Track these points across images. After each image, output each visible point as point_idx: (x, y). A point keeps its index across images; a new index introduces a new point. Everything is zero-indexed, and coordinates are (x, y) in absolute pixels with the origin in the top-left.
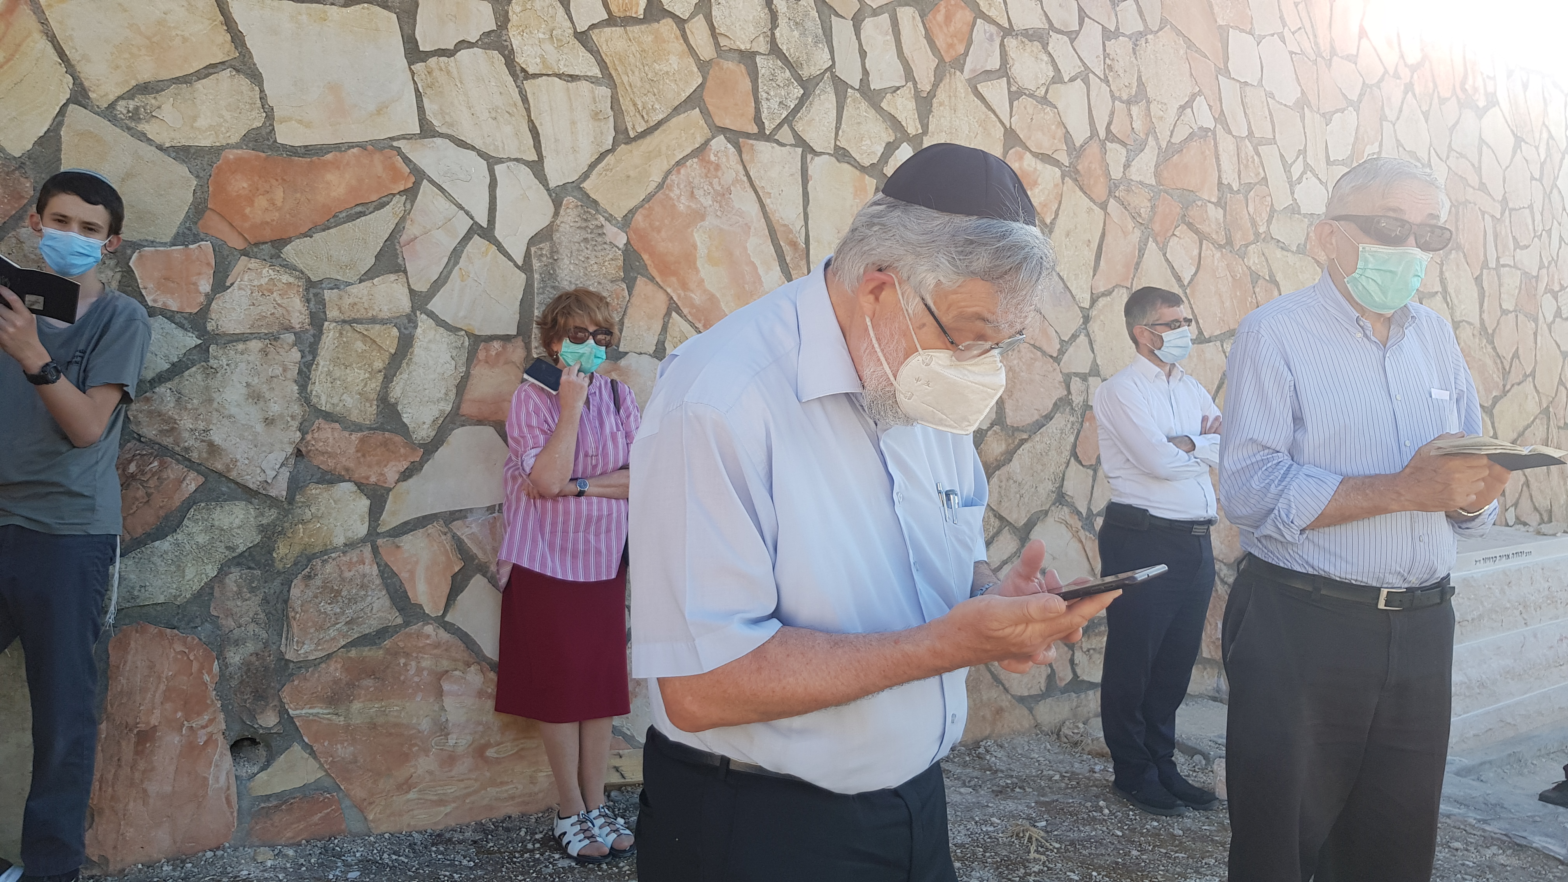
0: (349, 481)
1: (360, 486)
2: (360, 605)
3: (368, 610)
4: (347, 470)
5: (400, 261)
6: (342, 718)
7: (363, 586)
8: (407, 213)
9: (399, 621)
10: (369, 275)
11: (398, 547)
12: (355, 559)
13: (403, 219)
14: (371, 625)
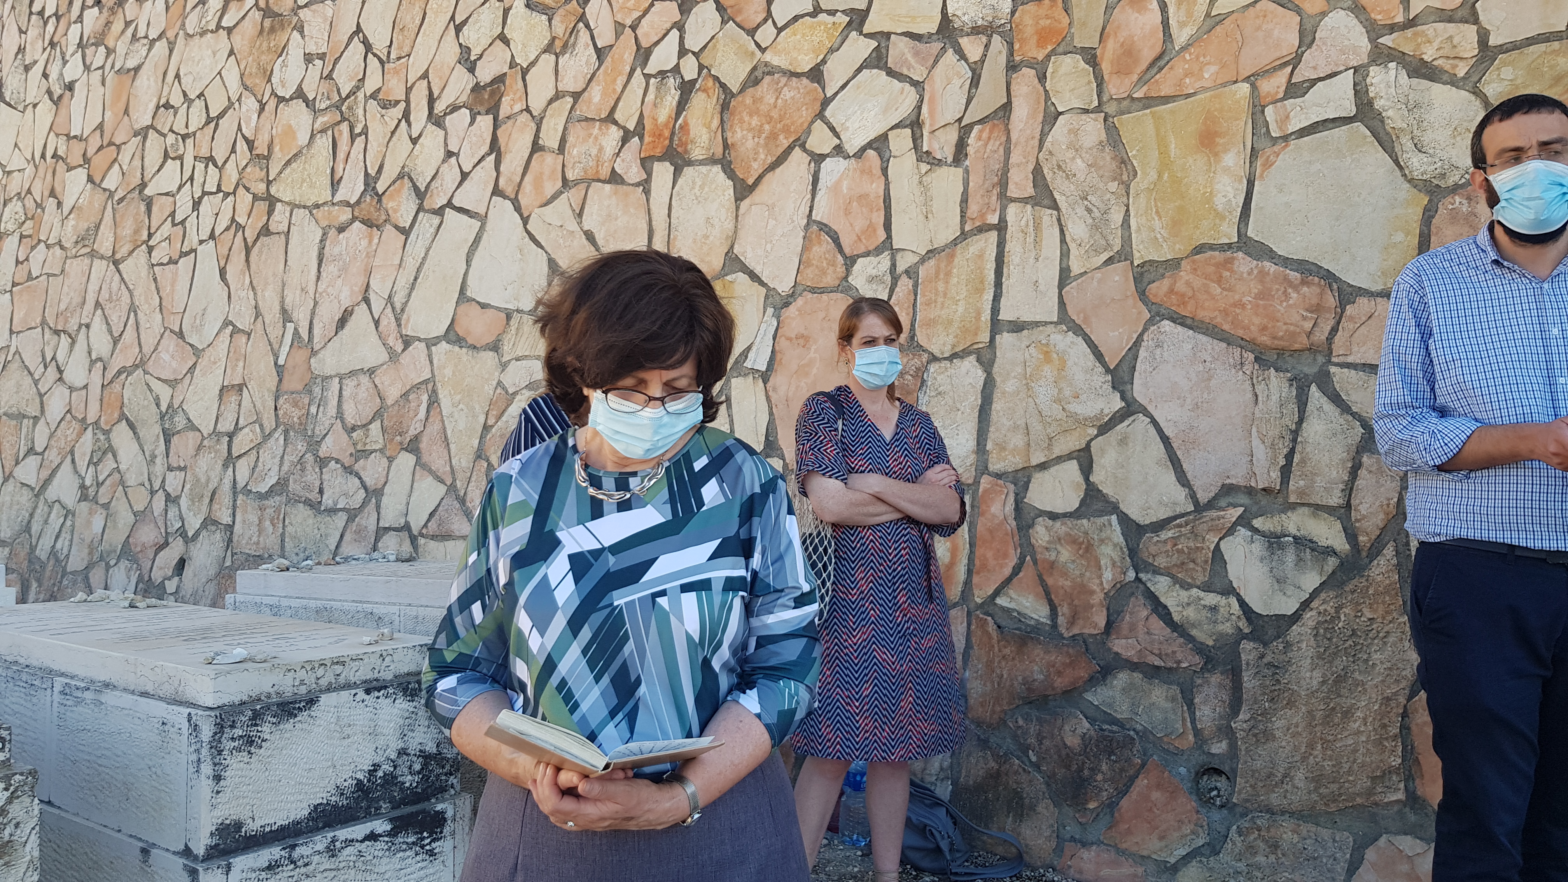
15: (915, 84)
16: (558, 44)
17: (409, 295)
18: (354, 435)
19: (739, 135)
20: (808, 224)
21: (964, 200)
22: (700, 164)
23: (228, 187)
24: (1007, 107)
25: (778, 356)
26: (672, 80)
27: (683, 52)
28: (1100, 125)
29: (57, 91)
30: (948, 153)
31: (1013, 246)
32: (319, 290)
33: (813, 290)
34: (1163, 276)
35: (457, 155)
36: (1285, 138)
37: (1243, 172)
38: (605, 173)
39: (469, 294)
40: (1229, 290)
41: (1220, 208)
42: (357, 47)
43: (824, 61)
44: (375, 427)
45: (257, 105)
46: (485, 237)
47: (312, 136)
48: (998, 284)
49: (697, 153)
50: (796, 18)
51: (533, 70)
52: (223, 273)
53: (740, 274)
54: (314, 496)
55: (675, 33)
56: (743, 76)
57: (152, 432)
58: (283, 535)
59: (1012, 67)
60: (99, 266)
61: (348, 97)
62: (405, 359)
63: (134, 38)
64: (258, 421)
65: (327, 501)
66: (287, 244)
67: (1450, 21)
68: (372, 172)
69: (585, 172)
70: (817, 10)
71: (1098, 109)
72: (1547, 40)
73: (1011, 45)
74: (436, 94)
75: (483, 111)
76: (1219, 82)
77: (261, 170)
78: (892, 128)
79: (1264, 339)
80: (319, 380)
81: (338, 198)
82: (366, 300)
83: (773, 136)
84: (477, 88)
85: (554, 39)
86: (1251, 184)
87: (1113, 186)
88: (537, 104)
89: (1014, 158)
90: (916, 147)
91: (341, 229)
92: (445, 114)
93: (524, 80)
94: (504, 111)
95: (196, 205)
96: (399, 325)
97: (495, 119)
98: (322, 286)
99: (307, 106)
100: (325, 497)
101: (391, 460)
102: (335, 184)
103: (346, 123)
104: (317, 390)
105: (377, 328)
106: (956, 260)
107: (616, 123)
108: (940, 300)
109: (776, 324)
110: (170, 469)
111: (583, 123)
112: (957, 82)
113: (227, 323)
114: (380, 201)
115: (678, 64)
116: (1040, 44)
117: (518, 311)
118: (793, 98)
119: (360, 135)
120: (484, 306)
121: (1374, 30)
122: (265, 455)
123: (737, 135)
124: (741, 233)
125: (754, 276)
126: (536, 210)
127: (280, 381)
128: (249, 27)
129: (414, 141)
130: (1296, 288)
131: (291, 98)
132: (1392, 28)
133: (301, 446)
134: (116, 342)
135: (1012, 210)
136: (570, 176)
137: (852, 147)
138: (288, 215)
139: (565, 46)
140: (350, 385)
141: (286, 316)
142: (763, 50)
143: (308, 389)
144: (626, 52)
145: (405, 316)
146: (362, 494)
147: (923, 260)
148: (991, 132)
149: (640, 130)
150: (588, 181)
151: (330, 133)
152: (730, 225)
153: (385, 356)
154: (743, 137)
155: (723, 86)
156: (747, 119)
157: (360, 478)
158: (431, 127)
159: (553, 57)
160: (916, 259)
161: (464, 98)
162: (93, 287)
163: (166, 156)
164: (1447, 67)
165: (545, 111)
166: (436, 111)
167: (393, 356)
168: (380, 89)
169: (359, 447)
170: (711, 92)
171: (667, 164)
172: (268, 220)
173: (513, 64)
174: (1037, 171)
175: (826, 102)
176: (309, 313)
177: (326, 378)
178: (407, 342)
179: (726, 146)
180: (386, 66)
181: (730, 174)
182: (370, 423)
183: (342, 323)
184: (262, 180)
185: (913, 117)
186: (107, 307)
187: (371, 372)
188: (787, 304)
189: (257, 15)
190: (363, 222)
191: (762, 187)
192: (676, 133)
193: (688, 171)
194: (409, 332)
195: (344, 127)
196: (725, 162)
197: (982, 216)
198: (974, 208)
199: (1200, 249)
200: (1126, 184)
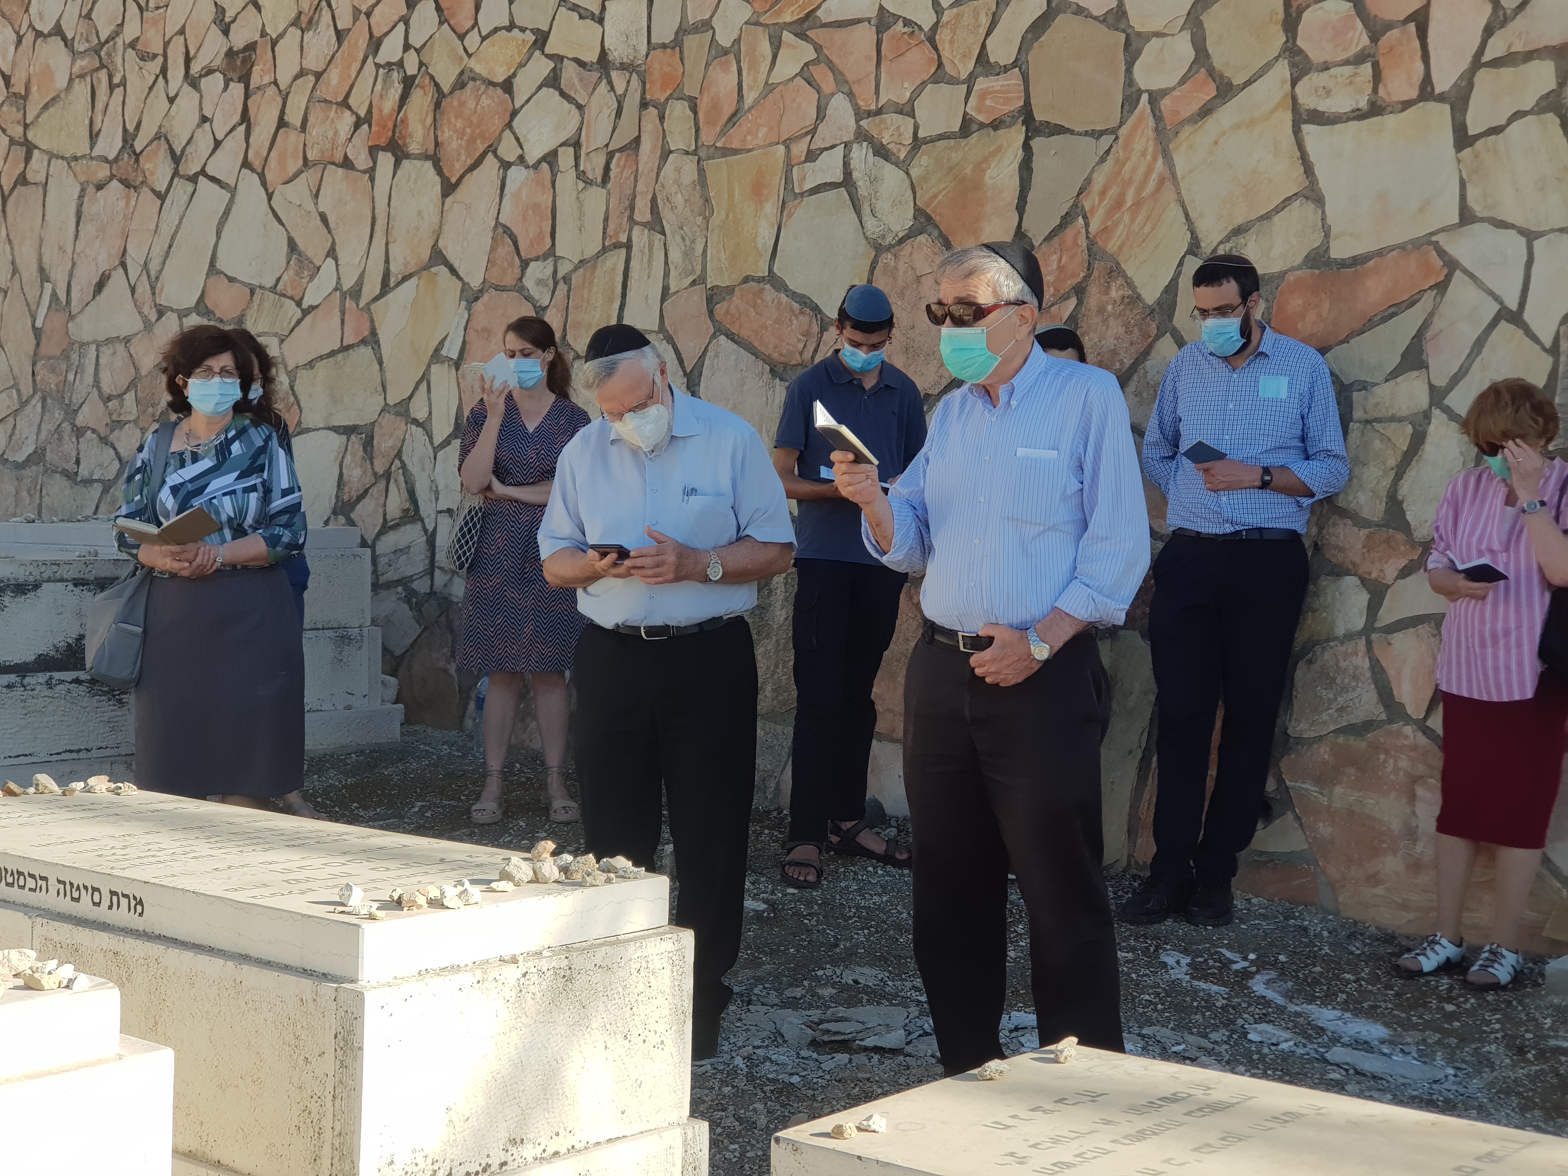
0: (1355, 575)
1: (1364, 581)
2: (1351, 695)
3: (1357, 701)
4: (1354, 564)
5: (1424, 357)
6: (1325, 799)
7: (1355, 678)
8: (1436, 307)
9: (1384, 716)
10: (1394, 375)
11: (1389, 644)
12: (1350, 651)
13: (1432, 314)
14: (1358, 716)
15: (580, 107)
16: (304, 19)
17: (164, 264)
18: (110, 404)
19: (447, 135)
20: (496, 227)
21: (606, 220)
22: (416, 159)
24: (637, 140)
25: (468, 347)
26: (395, 74)
27: (407, 47)
28: (695, 167)
30: (598, 175)
31: (634, 263)
32: (78, 250)
33: (497, 288)
34: (724, 299)
35: (210, 120)
36: (802, 195)
37: (774, 220)
38: (339, 157)
39: (218, 266)
40: (760, 314)
41: (760, 247)
43: (514, 75)
44: (130, 397)
45: (14, 37)
46: (234, 209)
47: (71, 80)
48: (624, 295)
49: (414, 148)
50: (496, 30)
51: (281, 42)
53: (442, 267)
54: (71, 466)
55: (401, 27)
56: (453, 77)
58: (40, 505)
59: (644, 105)
61: (107, 42)
62: (158, 329)
64: (16, 386)
65: (84, 472)
66: (45, 197)
67: (901, 113)
68: (131, 128)
69: (322, 154)
70: (511, 26)
71: (695, 153)
72: (949, 138)
73: (644, 83)
74: (192, 53)
75: (236, 78)
76: (768, 142)
77: (18, 110)
78: (561, 145)
79: (775, 356)
80: (76, 346)
81: (96, 152)
82: (123, 265)
83: (472, 140)
84: (230, 54)
85: (300, 13)
86: (779, 229)
87: (699, 220)
88: (284, 80)
89: (640, 187)
90: (577, 166)
91: (100, 187)
92: (201, 76)
93: (273, 51)
94: (255, 81)
96: (154, 294)
97: (247, 88)
98: (80, 246)
99: (66, 45)
100: (81, 468)
102: (93, 137)
103: (104, 71)
104: (75, 357)
105: (133, 295)
106: (598, 271)
107: (349, 108)
108: (585, 305)
109: (466, 316)
111: (323, 104)
112: (606, 112)
114: (137, 161)
115: (402, 58)
116: (663, 89)
117: (261, 287)
118: (489, 106)
119: (118, 86)
120: (231, 280)
121: (860, 114)
122: (22, 422)
123: (445, 134)
124: (445, 229)
125: (453, 271)
126: (280, 187)
127: (38, 345)
129: (171, 100)
130: (796, 316)
131: (50, 34)
132: (869, 114)
133: (59, 415)
135: (636, 230)
136: (310, 156)
137: (531, 158)
138: (45, 164)
139: (310, 22)
140: (106, 352)
141: (44, 276)
142: (469, 56)
143: (65, 355)
144: (359, 41)
145: (159, 285)
146: (116, 465)
147: (576, 269)
148: (626, 161)
149: (369, 118)
150: (324, 163)
151: (88, 79)
152: (436, 219)
153: (140, 326)
154: (450, 137)
155: (437, 85)
156: (453, 120)
157: (115, 449)
158: (187, 88)
159: (299, 32)
160: (570, 267)
161: (217, 62)
164: (895, 151)
165: (290, 86)
166: (192, 72)
167: (148, 326)
168: (138, 38)
169: (115, 418)
170: (427, 89)
171: (389, 154)
172: (25, 168)
173: (263, 34)
174: (654, 200)
175: (514, 114)
176: (67, 272)
177: (83, 345)
178: (161, 312)
179: (437, 144)
180: (145, 13)
181: (439, 171)
182: (125, 393)
183: (100, 286)
184: (19, 122)
185: (576, 138)
187: (127, 340)
188: (477, 299)
190: (121, 181)
191: (462, 187)
192: (398, 126)
193: (405, 163)
194: (162, 301)
195: (103, 75)
196: (435, 159)
197: (617, 234)
198: (611, 227)
199: (746, 280)
200: (707, 220)
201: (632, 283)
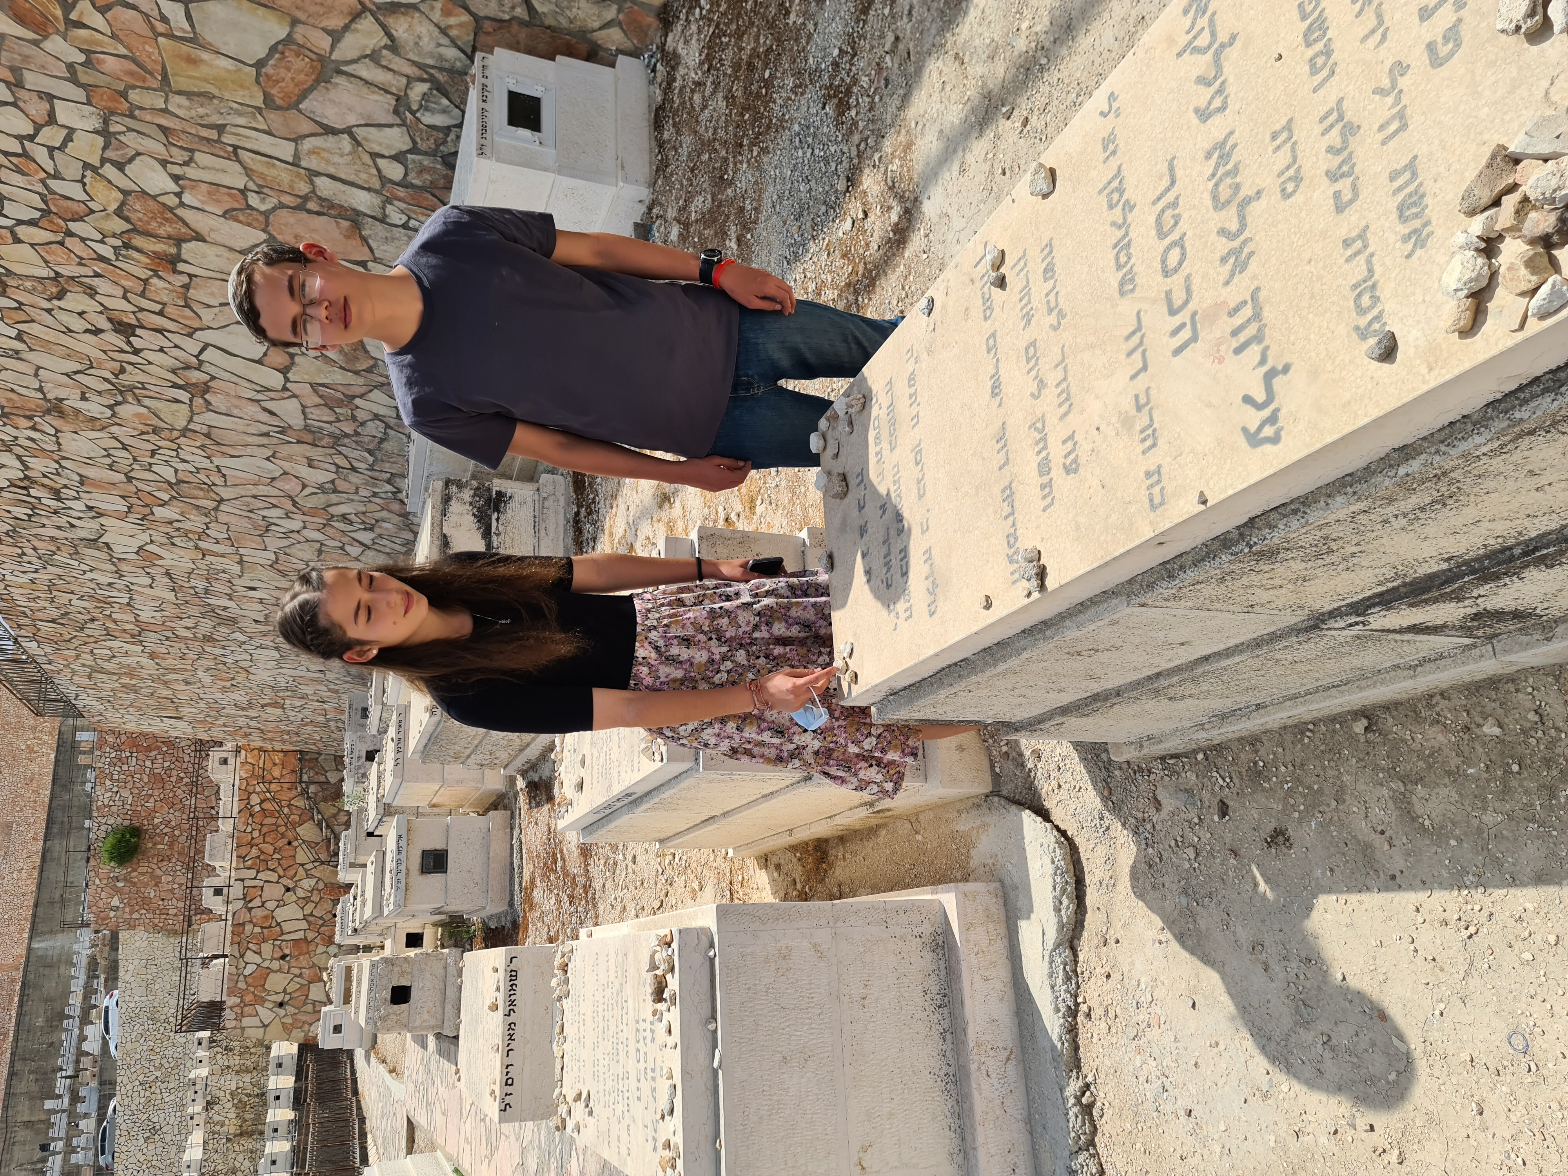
15: (137, 154)
16: (88, 291)
17: (256, 384)
18: (341, 419)
19: (162, 232)
20: (225, 218)
21: (216, 156)
22: (180, 251)
23: (176, 446)
26: (122, 252)
27: (102, 242)
28: (177, 96)
29: (93, 514)
30: (186, 153)
31: (247, 147)
32: (249, 419)
33: (267, 225)
34: (273, 99)
35: (162, 347)
36: (195, 33)
37: (215, 56)
38: (181, 290)
39: (257, 359)
40: (284, 79)
41: (235, 69)
42: (77, 377)
43: (117, 187)
44: (338, 410)
45: (116, 426)
46: (219, 346)
47: (142, 406)
48: (271, 157)
49: (173, 250)
50: (86, 192)
51: (106, 305)
52: (232, 456)
54: (377, 440)
55: (88, 242)
56: (122, 222)
57: (334, 498)
60: (223, 507)
61: (115, 386)
62: (297, 392)
63: (58, 474)
64: (331, 455)
66: (216, 427)
68: (170, 384)
69: (180, 298)
70: (82, 182)
71: (166, 94)
73: (117, 114)
74: (117, 349)
75: (133, 331)
76: (156, 46)
77: (163, 431)
78: (165, 170)
79: (313, 78)
80: (307, 428)
81: (187, 401)
82: (258, 401)
83: (167, 220)
84: (116, 331)
85: (85, 293)
86: (220, 53)
87: (215, 101)
88: (131, 308)
89: (193, 132)
90: (180, 165)
91: (208, 403)
92: (133, 347)
93: (112, 310)
94: (134, 322)
95: (184, 461)
96: (275, 390)
97: (139, 327)
98: (245, 417)
99: (119, 405)
100: (378, 436)
101: (357, 407)
102: (178, 401)
103: (134, 390)
104: (313, 429)
105: (276, 400)
106: (254, 169)
107: (147, 280)
108: (278, 180)
110: (357, 493)
111: (146, 292)
112: (140, 139)
113: (268, 459)
114: (191, 385)
116: (119, 103)
118: (141, 206)
119: (142, 385)
120: (266, 353)
122: (351, 455)
124: (226, 244)
126: (204, 322)
127: (306, 443)
128: (58, 423)
129: (150, 363)
130: (286, 57)
131: (113, 411)
133: (346, 441)
134: (275, 506)
135: (226, 141)
136: (183, 304)
137: (177, 189)
138: (196, 424)
139: (91, 289)
140: (310, 416)
141: (266, 435)
142: (105, 210)
143: (312, 433)
144: (99, 267)
145: (269, 387)
146: (376, 422)
147: (253, 180)
148: (174, 136)
149: (155, 271)
150: (186, 299)
151: (140, 398)
152: (220, 248)
153: (294, 400)
154: (164, 231)
155: (128, 231)
156: (152, 227)
157: (368, 421)
158: (141, 355)
159: (97, 295)
160: (252, 183)
161: (123, 338)
162: (238, 512)
163: (150, 470)
165: (135, 306)
166: (131, 351)
167: (294, 396)
168: (111, 372)
169: (349, 418)
170: (131, 237)
171: (178, 264)
172: (199, 433)
173: (101, 313)
174: (202, 126)
175: (144, 192)
176: (263, 425)
177: (306, 425)
178: (286, 389)
179: (169, 238)
180: (94, 366)
181: (190, 241)
182: (335, 412)
183: (271, 413)
184: (171, 432)
185: (160, 161)
186: (251, 507)
187: (304, 406)
189: (48, 418)
190: (205, 394)
191: (198, 230)
192: (158, 257)
193: (184, 257)
194: (280, 388)
195: (137, 391)
196: (179, 241)
197: (226, 152)
198: (222, 154)
199: (258, 82)
200: (214, 97)
201: (263, 150)
